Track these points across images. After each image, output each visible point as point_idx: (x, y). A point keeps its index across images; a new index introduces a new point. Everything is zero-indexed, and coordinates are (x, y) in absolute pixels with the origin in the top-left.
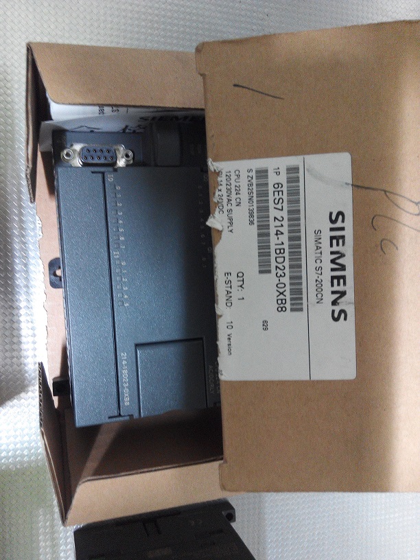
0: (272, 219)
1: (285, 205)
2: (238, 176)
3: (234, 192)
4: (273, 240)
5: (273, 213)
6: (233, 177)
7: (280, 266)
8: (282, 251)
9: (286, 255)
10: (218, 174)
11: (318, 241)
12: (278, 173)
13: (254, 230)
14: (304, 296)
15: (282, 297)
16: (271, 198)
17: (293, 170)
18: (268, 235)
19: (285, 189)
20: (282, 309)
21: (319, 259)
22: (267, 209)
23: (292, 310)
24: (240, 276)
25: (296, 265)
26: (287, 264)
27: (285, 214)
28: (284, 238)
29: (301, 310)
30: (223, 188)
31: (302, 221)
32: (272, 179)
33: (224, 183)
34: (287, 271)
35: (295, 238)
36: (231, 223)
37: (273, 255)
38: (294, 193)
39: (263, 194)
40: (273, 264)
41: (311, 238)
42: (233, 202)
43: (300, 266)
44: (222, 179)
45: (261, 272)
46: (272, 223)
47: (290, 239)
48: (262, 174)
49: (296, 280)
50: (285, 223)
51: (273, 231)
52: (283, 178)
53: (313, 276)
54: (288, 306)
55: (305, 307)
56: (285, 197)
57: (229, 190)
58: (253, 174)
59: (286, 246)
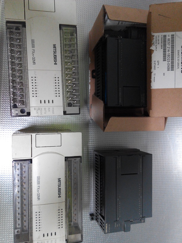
0: (167, 47)
1: (170, 44)
2: (159, 37)
4: (167, 53)
6: (157, 37)
7: (169, 59)
8: (169, 55)
9: (170, 56)
10: (153, 36)
11: (178, 53)
12: (169, 36)
13: (162, 50)
14: (174, 67)
15: (168, 67)
16: (167, 42)
17: (173, 35)
18: (166, 51)
19: (170, 40)
20: (168, 70)
21: (178, 57)
22: (166, 45)
23: (171, 70)
24: (158, 62)
25: (172, 59)
26: (170, 59)
27: (170, 46)
28: (170, 52)
29: (173, 70)
30: (155, 40)
31: (175, 48)
32: (167, 38)
33: (155, 38)
34: (170, 60)
35: (173, 52)
36: (156, 49)
37: (167, 56)
38: (173, 41)
39: (165, 41)
40: (167, 59)
42: (157, 43)
43: (174, 59)
45: (164, 61)
46: (167, 49)
47: (171, 52)
48: (165, 36)
49: (172, 62)
50: (170, 48)
51: (167, 50)
52: (170, 37)
53: (177, 62)
54: (170, 69)
56: (170, 42)
57: (156, 40)
58: (163, 36)
59: (170, 54)
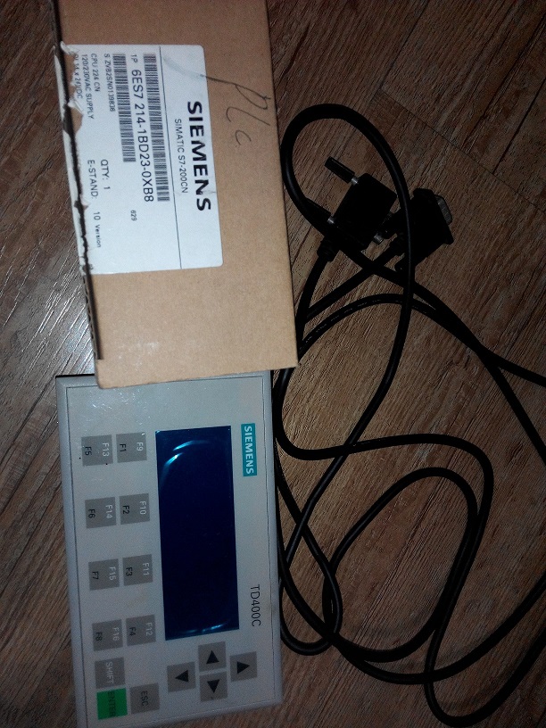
0: (132, 106)
1: (145, 93)
2: (96, 60)
3: (92, 77)
4: (136, 128)
5: (133, 100)
6: (90, 61)
7: (144, 154)
8: (144, 139)
9: (150, 143)
10: (75, 56)
11: (179, 129)
12: (136, 61)
13: (115, 116)
14: (170, 185)
15: (148, 186)
16: (130, 85)
17: (150, 59)
18: (130, 122)
19: (143, 77)
20: (149, 199)
21: (181, 148)
22: (127, 95)
23: (159, 199)
24: (104, 163)
25: (160, 155)
26: (151, 152)
27: (145, 101)
28: (147, 126)
29: (167, 199)
30: (81, 71)
31: (163, 110)
32: (130, 66)
33: (81, 66)
34: (151, 159)
35: (157, 126)
36: (91, 109)
37: (137, 144)
38: (152, 81)
39: (122, 80)
40: (138, 153)
41: (172, 127)
42: (92, 86)
43: (164, 155)
44: (79, 62)
45: (125, 160)
46: (134, 111)
47: (153, 127)
48: (120, 60)
49: (161, 168)
50: (146, 110)
51: (134, 118)
52: (141, 66)
53: (177, 165)
54: (155, 195)
55: (171, 196)
56: (144, 84)
57: (87, 74)
58: (111, 59)
59: (148, 134)
